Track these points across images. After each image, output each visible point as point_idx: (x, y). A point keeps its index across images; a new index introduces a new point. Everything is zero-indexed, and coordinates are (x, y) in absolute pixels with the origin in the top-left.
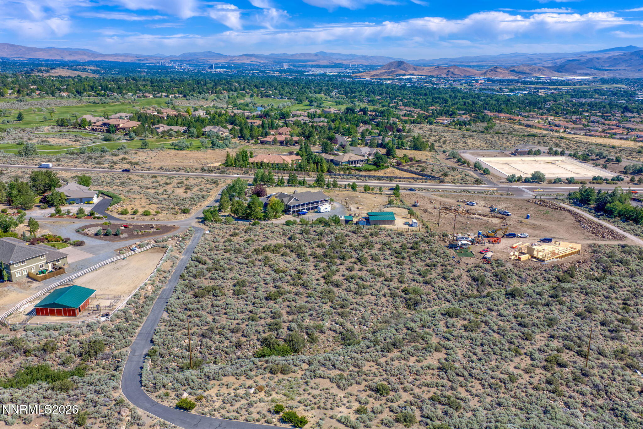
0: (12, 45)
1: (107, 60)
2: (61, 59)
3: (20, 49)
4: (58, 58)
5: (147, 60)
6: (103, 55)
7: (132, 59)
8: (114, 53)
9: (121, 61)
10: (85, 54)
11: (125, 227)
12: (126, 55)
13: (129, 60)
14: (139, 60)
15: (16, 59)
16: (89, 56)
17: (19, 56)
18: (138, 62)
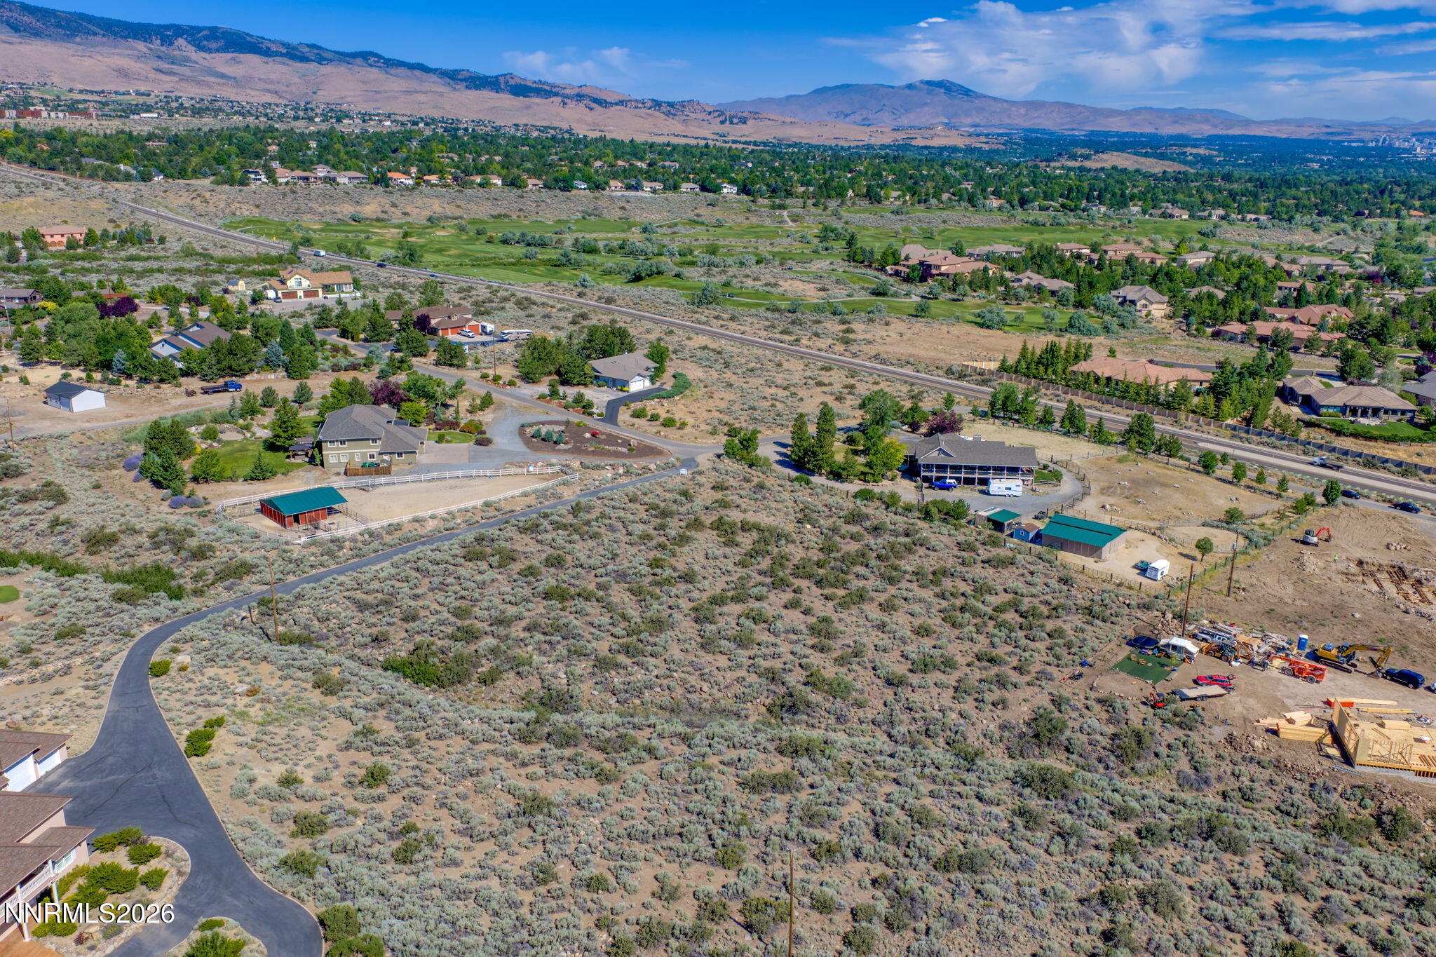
0: (1068, 106)
1: (1252, 133)
2: (1154, 131)
3: (1081, 113)
4: (1148, 130)
5: (1350, 134)
6: (1247, 122)
7: (1311, 130)
8: (1279, 118)
9: (1284, 136)
10: (1206, 121)
11: (594, 435)
12: (1300, 123)
13: (1304, 133)
14: (1328, 134)
15: (1066, 133)
16: (1215, 126)
17: (1075, 126)
18: (1323, 138)
